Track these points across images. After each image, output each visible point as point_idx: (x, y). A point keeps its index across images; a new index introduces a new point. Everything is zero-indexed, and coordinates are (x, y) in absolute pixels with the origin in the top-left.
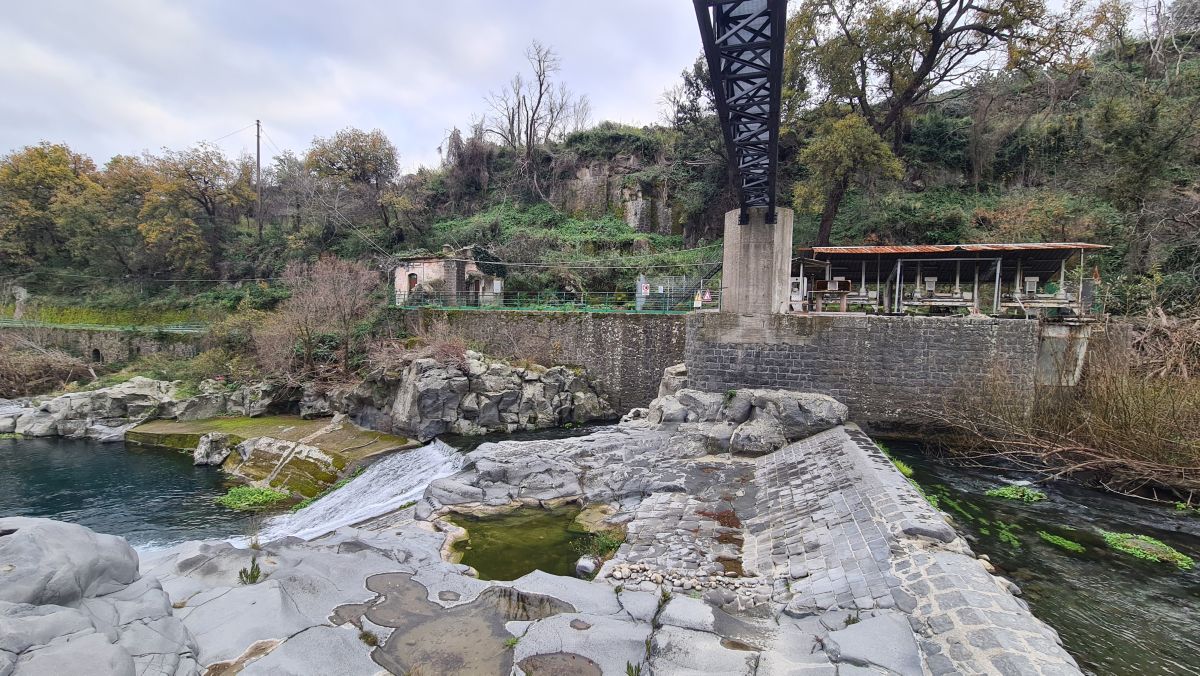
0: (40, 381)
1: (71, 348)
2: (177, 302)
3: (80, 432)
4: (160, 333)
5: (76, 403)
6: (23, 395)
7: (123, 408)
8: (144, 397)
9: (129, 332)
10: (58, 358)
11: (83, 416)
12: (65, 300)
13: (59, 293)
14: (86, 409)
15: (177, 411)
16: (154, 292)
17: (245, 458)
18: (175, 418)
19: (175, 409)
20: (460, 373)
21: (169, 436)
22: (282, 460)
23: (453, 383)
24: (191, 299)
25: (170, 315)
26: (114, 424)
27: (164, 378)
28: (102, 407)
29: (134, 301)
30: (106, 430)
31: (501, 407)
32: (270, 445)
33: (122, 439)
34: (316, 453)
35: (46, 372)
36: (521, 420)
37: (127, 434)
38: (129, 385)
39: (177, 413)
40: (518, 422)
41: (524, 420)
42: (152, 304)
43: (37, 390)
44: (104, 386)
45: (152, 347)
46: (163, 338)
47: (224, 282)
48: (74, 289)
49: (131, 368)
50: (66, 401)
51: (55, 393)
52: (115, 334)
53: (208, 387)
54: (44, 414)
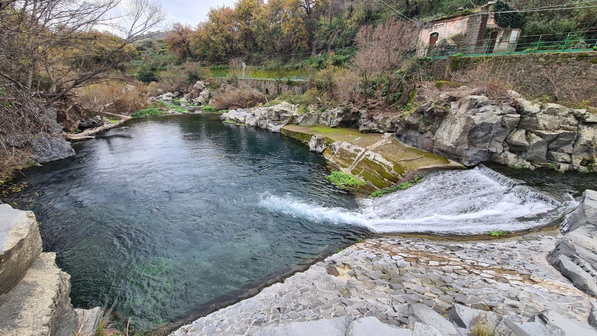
0: (251, 102)
1: (259, 88)
2: (295, 66)
3: (264, 126)
4: (289, 81)
5: (263, 113)
6: (246, 107)
7: (279, 117)
8: (286, 112)
9: (277, 81)
10: (256, 92)
11: (265, 119)
12: (256, 67)
13: (254, 64)
14: (266, 116)
15: (299, 120)
16: (286, 61)
17: (335, 153)
18: (298, 124)
19: (298, 119)
20: (514, 110)
21: (297, 133)
22: (357, 158)
23: (506, 119)
24: (299, 64)
25: (291, 73)
26: (276, 124)
27: (292, 103)
28: (271, 115)
29: (278, 66)
30: (273, 126)
31: (552, 146)
32: (349, 147)
33: (279, 131)
34: (380, 159)
35: (252, 98)
36: (574, 161)
37: (281, 129)
38: (280, 106)
39: (299, 121)
40: (570, 163)
41: (577, 162)
42: (285, 67)
43: (251, 106)
44: (271, 106)
45: (285, 88)
46: (290, 83)
47: (313, 53)
48: (258, 62)
49: (279, 98)
50: (260, 111)
51: (255, 108)
52: (273, 81)
53: (312, 109)
54: (253, 116)
